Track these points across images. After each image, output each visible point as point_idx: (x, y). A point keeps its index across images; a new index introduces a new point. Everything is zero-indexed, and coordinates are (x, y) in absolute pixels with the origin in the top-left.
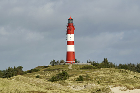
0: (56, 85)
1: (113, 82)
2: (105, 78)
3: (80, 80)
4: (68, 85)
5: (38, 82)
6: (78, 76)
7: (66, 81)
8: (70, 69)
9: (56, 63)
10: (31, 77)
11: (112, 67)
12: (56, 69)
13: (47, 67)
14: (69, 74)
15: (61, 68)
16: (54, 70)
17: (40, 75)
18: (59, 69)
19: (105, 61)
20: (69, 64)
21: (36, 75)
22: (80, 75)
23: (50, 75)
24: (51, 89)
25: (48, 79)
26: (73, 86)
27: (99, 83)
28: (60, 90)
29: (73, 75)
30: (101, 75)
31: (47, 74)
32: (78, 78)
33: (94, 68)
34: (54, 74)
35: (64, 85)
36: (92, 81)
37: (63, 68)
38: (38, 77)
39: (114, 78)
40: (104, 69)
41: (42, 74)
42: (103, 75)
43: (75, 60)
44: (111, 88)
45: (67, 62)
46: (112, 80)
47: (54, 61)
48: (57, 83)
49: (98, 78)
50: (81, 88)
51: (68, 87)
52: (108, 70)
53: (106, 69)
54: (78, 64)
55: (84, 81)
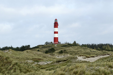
0: (48, 55)
1: (78, 54)
2: (74, 51)
3: (61, 52)
4: (55, 55)
5: (39, 53)
6: (60, 51)
7: (53, 53)
8: (56, 47)
9: (48, 43)
10: (35, 51)
11: (78, 46)
12: (48, 47)
13: (43, 45)
14: (55, 49)
15: (51, 46)
16: (47, 47)
17: (39, 50)
18: (50, 47)
19: (75, 42)
20: (55, 44)
21: (38, 50)
22: (61, 50)
23: (45, 50)
24: (45, 57)
25: (44, 52)
26: (57, 56)
27: (71, 54)
28: (50, 58)
29: (57, 50)
30: (72, 50)
31: (43, 49)
32: (60, 52)
33: (69, 46)
34: (47, 49)
35: (52, 55)
36: (67, 53)
37: (52, 46)
38: (38, 51)
39: (79, 51)
40: (74, 47)
41: (41, 49)
42: (73, 50)
43: (59, 42)
44: (77, 57)
45: (54, 43)
46: (78, 53)
47: (47, 42)
48: (49, 54)
49: (71, 51)
50: (61, 57)
51: (54, 56)
52: (76, 47)
53: (75, 46)
54: (60, 44)
55: (63, 53)
